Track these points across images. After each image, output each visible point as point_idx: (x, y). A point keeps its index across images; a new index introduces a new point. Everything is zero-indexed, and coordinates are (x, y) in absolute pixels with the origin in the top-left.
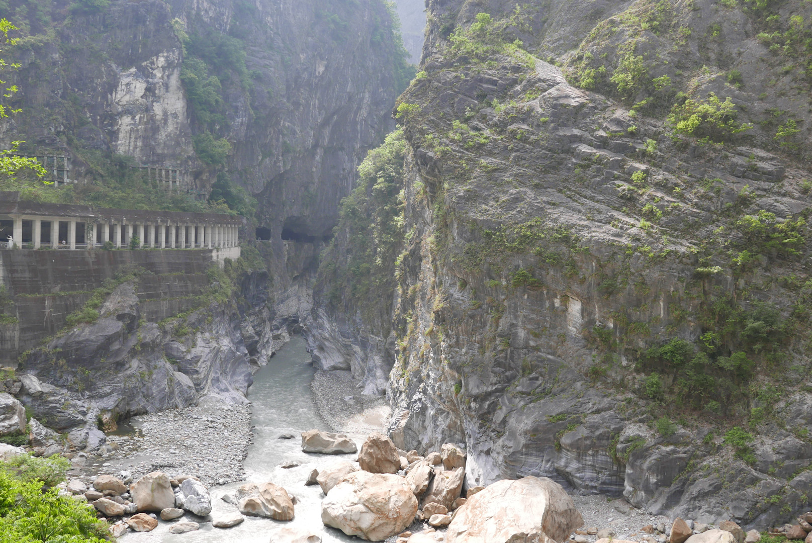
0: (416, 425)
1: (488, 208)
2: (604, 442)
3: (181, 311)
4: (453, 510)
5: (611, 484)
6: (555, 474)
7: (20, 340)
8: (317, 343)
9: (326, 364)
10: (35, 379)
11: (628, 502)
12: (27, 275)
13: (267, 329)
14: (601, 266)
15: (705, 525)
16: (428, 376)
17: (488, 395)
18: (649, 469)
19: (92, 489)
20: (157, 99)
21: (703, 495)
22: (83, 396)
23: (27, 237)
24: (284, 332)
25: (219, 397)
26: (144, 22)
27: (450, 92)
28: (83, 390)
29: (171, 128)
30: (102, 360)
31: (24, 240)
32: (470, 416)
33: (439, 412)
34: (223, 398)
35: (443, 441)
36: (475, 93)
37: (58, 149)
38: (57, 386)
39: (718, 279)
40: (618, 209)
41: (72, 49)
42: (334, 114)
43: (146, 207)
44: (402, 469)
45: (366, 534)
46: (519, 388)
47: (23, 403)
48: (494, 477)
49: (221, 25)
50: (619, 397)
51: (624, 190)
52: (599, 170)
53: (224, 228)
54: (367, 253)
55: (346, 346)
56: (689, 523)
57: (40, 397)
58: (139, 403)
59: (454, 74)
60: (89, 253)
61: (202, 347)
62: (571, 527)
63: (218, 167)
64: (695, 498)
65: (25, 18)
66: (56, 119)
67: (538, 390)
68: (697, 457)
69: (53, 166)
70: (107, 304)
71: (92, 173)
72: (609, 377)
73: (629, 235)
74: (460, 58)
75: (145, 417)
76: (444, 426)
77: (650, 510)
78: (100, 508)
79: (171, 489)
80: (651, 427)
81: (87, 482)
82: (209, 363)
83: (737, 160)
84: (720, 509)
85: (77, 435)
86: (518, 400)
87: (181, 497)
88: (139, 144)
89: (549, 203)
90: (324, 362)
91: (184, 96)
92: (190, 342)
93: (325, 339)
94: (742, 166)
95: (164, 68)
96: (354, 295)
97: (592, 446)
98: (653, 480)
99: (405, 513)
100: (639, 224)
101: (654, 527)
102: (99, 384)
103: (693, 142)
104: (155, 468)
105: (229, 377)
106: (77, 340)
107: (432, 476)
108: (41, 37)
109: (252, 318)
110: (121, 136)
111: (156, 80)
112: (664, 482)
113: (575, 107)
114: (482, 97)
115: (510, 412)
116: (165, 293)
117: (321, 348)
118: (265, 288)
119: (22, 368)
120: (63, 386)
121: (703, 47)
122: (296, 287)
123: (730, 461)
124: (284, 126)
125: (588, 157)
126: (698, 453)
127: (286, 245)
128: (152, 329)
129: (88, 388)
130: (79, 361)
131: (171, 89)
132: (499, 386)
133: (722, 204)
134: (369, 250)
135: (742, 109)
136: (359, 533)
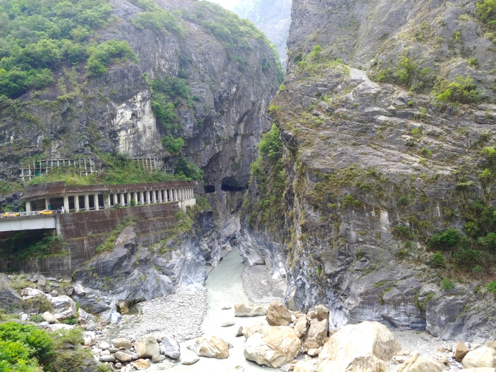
0: (300, 295)
1: (325, 161)
2: (410, 297)
3: (162, 239)
4: (322, 345)
5: (418, 323)
6: (382, 319)
7: (72, 264)
8: (245, 250)
9: (251, 262)
10: (80, 286)
11: (429, 333)
12: (73, 227)
13: (216, 244)
14: (397, 188)
15: (477, 345)
16: (303, 264)
17: (337, 273)
18: (440, 311)
19: (113, 347)
20: (139, 119)
21: (476, 326)
22: (109, 293)
23: (72, 206)
24: (228, 245)
25: (187, 287)
26: (127, 77)
27: (300, 95)
28: (108, 290)
29: (148, 135)
30: (118, 272)
31: (70, 208)
32: (328, 287)
33: (312, 286)
34: (190, 288)
35: (316, 303)
36: (314, 94)
37: (85, 154)
38: (94, 289)
39: (473, 189)
40: (405, 153)
41: (90, 98)
42: (245, 115)
43: (137, 182)
44: (292, 322)
45: (270, 363)
46: (355, 268)
47: (75, 300)
48: (345, 323)
49: (173, 72)
50: (418, 268)
51: (407, 141)
52: (391, 130)
53: (184, 189)
54: (267, 194)
55: (261, 250)
56: (467, 344)
57: (83, 296)
58: (140, 295)
59: (301, 84)
60: (107, 211)
61: (175, 259)
62: (393, 352)
63: (177, 154)
64: (471, 328)
65: (64, 84)
66: (84, 138)
67: (367, 268)
68: (471, 302)
69: (84, 164)
70: (119, 239)
71: (105, 166)
72: (411, 256)
73: (413, 168)
74: (304, 74)
75: (144, 303)
76: (315, 294)
77: (443, 338)
78: (117, 357)
79: (157, 343)
80: (439, 285)
81: (110, 343)
82: (180, 268)
83: (478, 113)
84: (487, 334)
85: (105, 316)
86: (355, 275)
87: (163, 348)
88: (131, 146)
89: (362, 154)
90: (250, 261)
91: (154, 116)
92: (169, 257)
93: (249, 247)
94: (482, 116)
95: (141, 101)
96: (262, 219)
97: (403, 300)
98: (443, 318)
99: (293, 348)
100: (418, 160)
101: (446, 348)
102: (117, 286)
103: (449, 105)
104: (149, 332)
105: (193, 275)
106: (103, 261)
107: (308, 325)
108: (72, 94)
109: (206, 239)
110: (121, 142)
111: (137, 109)
112: (451, 319)
113: (374, 94)
114: (319, 95)
115: (351, 283)
116: (152, 230)
117: (248, 253)
118: (212, 220)
119: (74, 280)
120: (97, 288)
121: (451, 47)
122: (234, 218)
123: (492, 303)
124: (216, 125)
125: (384, 124)
126: (471, 299)
127: (225, 194)
128: (145, 251)
129: (111, 288)
130: (105, 273)
131: (146, 113)
132: (343, 267)
133: (470, 141)
134: (268, 192)
135: (480, 81)
136: (266, 363)
